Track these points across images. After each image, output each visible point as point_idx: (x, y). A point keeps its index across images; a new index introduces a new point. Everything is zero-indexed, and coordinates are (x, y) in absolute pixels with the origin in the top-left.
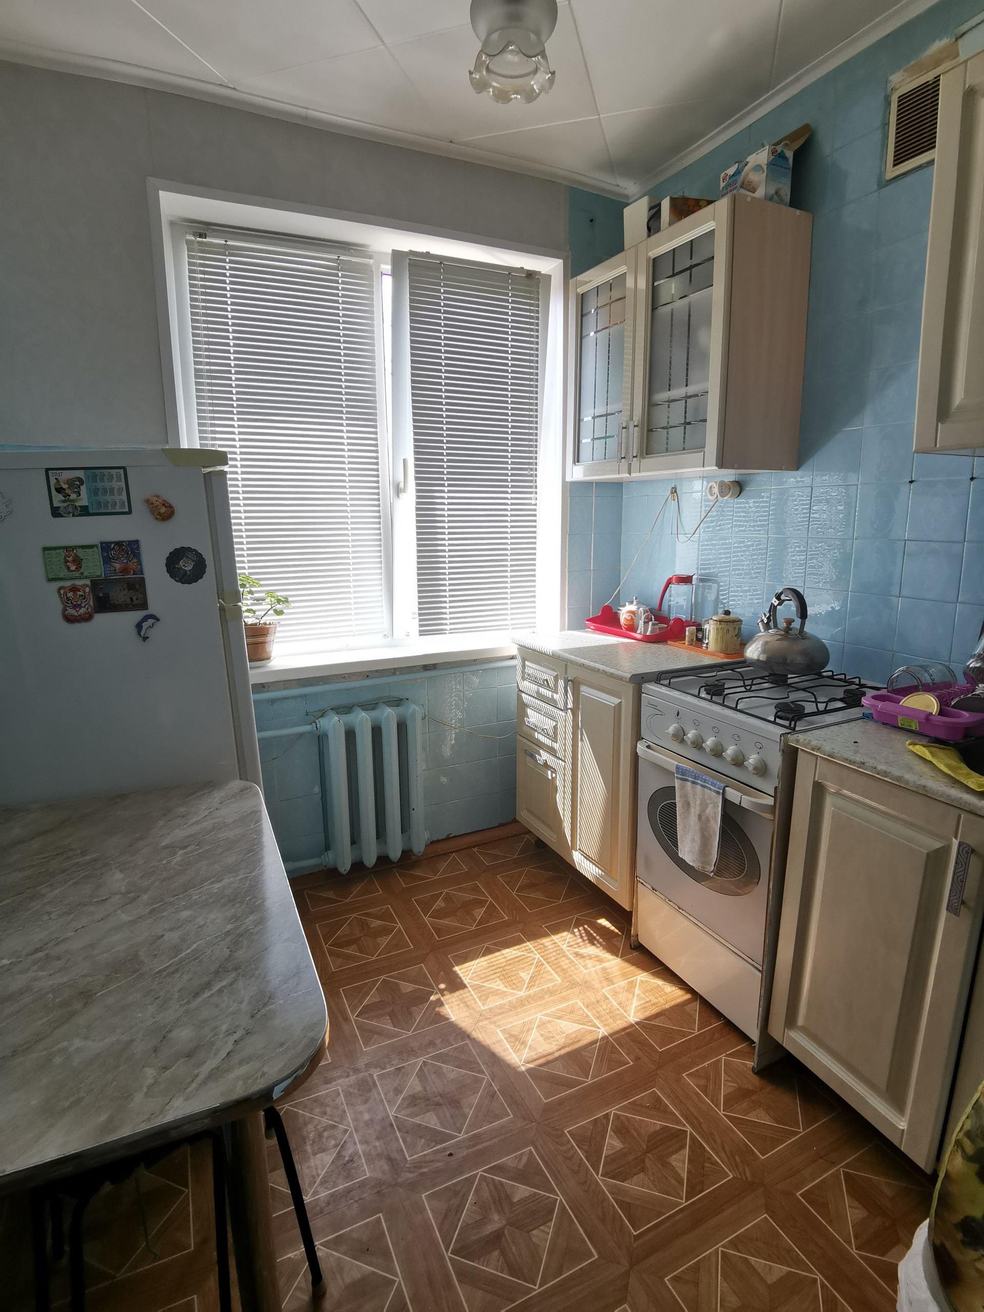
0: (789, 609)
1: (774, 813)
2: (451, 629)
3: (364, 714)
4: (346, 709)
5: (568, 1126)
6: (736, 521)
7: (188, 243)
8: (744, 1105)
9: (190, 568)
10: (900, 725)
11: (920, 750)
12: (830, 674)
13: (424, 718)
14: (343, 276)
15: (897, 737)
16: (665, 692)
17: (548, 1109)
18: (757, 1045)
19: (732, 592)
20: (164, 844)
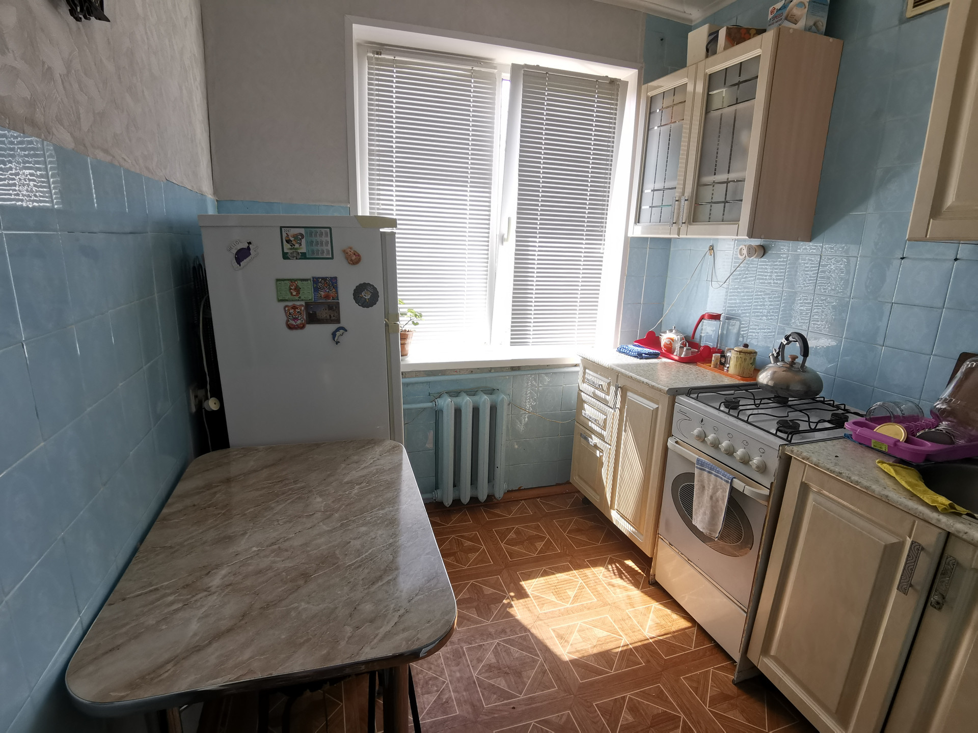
0: (795, 348)
1: (768, 501)
2: (533, 342)
3: (468, 398)
4: (455, 394)
5: (597, 701)
6: (759, 275)
7: (369, 58)
8: (725, 705)
9: (369, 297)
10: (872, 446)
11: (886, 467)
12: (822, 399)
13: (509, 405)
14: (475, 82)
15: (870, 455)
16: (694, 403)
17: (582, 687)
18: (738, 664)
19: (751, 329)
20: (346, 480)
